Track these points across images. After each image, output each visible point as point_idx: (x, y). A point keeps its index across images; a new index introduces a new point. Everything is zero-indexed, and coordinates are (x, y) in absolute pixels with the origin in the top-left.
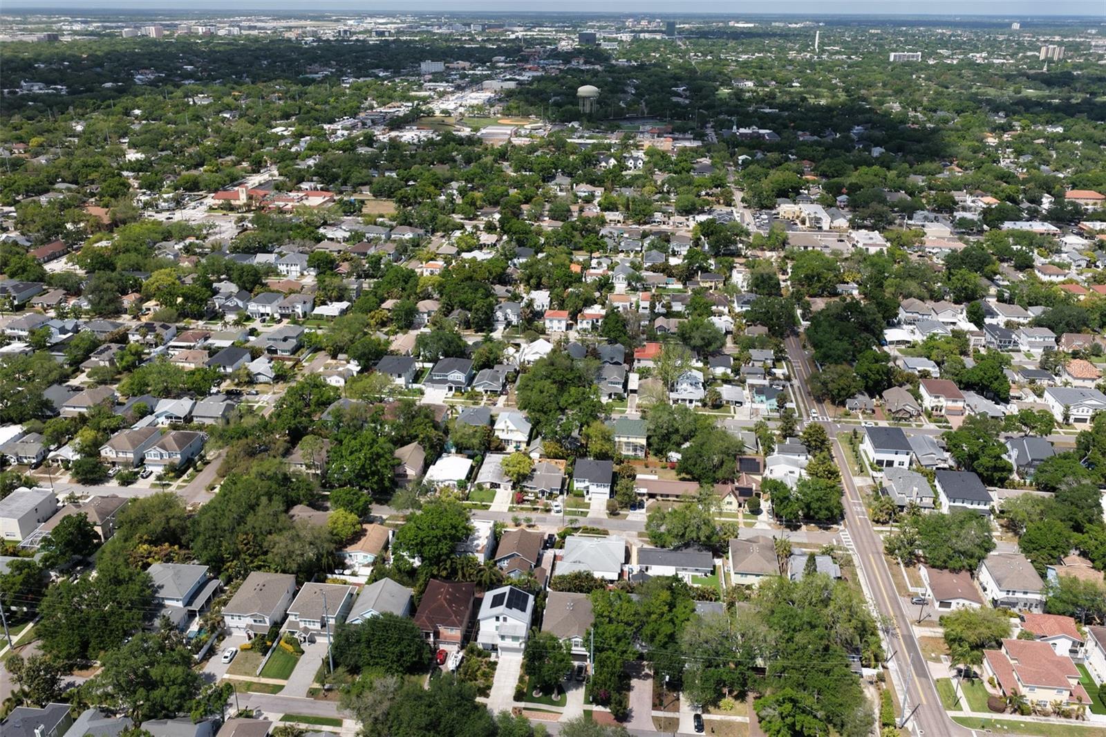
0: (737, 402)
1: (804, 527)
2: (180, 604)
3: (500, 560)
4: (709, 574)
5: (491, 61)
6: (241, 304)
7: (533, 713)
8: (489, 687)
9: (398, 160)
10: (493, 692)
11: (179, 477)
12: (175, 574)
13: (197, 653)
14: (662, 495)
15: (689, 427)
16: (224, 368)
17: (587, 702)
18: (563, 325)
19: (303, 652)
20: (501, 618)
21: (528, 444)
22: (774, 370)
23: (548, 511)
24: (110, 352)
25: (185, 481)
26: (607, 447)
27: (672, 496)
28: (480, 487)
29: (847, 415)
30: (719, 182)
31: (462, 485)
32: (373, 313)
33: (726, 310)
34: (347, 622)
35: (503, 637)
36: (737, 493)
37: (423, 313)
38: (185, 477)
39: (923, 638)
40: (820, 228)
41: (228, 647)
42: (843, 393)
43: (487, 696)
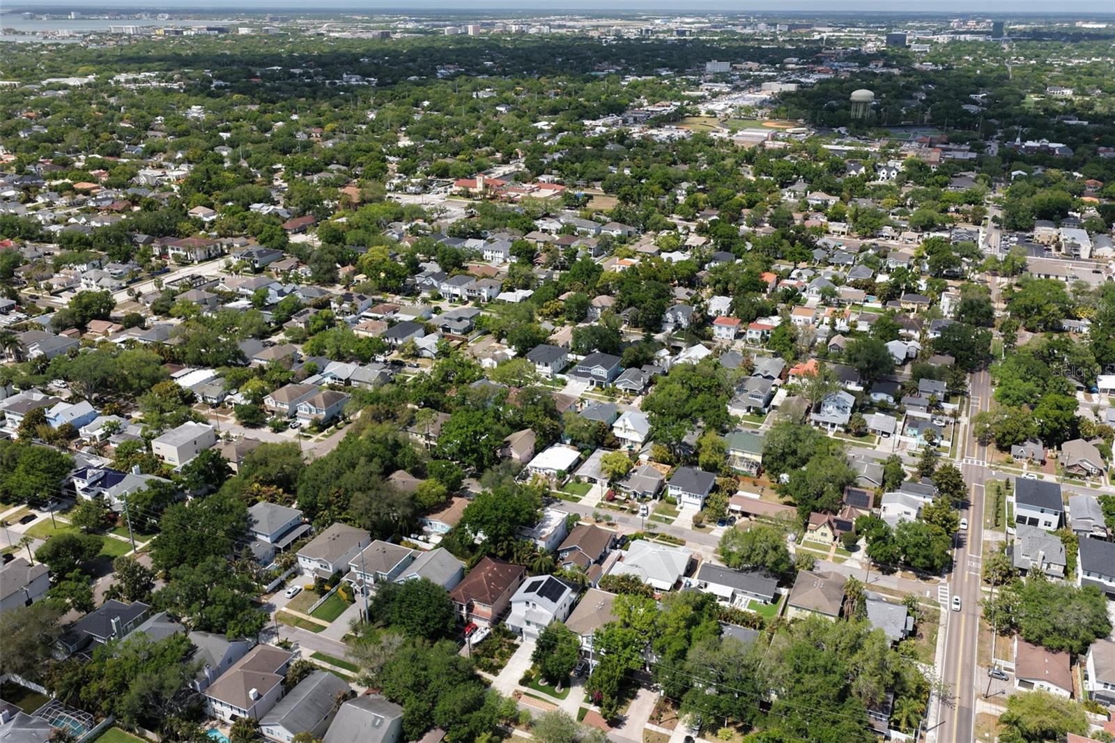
0: (883, 433)
1: (899, 573)
2: (268, 540)
3: (563, 551)
4: (769, 602)
5: (781, 62)
6: (436, 284)
7: (532, 699)
8: (501, 667)
9: (639, 157)
10: (502, 672)
11: (320, 431)
12: (271, 513)
13: (267, 584)
14: (755, 516)
15: (808, 450)
16: (396, 340)
17: (587, 701)
18: (732, 332)
19: (354, 602)
20: (531, 604)
21: (643, 445)
22: (944, 405)
23: (635, 513)
24: (308, 315)
25: (324, 436)
26: (718, 458)
27: (766, 518)
28: (578, 480)
29: (1010, 462)
30: (973, 198)
31: (561, 475)
32: (548, 303)
33: (917, 335)
34: (396, 581)
35: (528, 623)
36: (835, 525)
37: (597, 308)
38: (325, 432)
39: (983, 714)
40: (1076, 256)
41: (296, 584)
42: (1008, 438)
43: (496, 674)
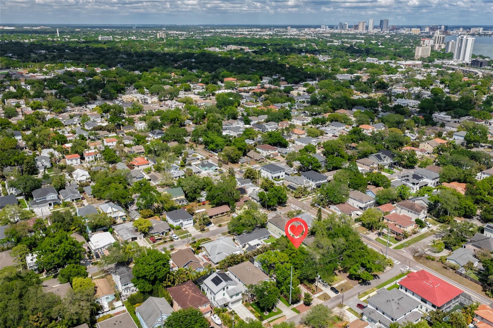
0: (198, 172)
1: (278, 208)
4: (269, 237)
7: (274, 322)
14: (215, 216)
17: (289, 305)
18: (79, 161)
23: (173, 240)
26: (171, 204)
27: (219, 214)
28: (126, 243)
29: (242, 166)
35: (230, 297)
40: (147, 103)
42: (237, 157)
